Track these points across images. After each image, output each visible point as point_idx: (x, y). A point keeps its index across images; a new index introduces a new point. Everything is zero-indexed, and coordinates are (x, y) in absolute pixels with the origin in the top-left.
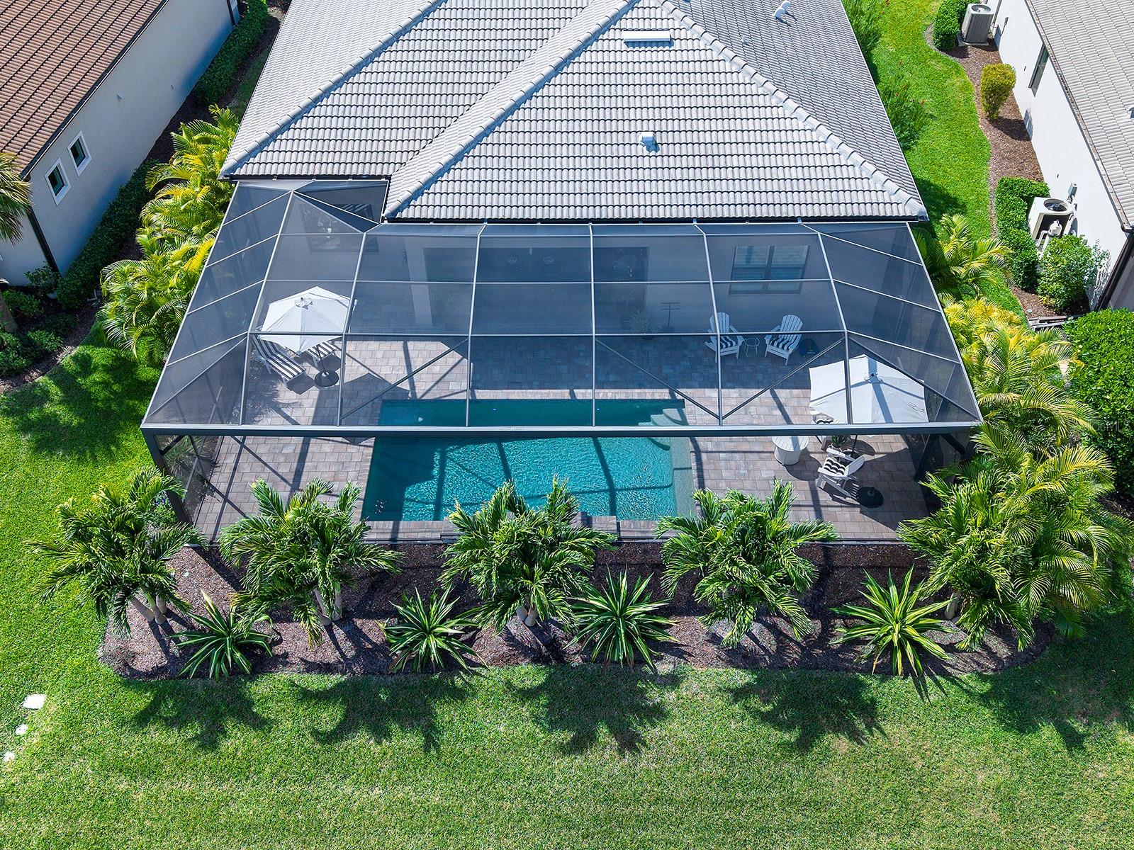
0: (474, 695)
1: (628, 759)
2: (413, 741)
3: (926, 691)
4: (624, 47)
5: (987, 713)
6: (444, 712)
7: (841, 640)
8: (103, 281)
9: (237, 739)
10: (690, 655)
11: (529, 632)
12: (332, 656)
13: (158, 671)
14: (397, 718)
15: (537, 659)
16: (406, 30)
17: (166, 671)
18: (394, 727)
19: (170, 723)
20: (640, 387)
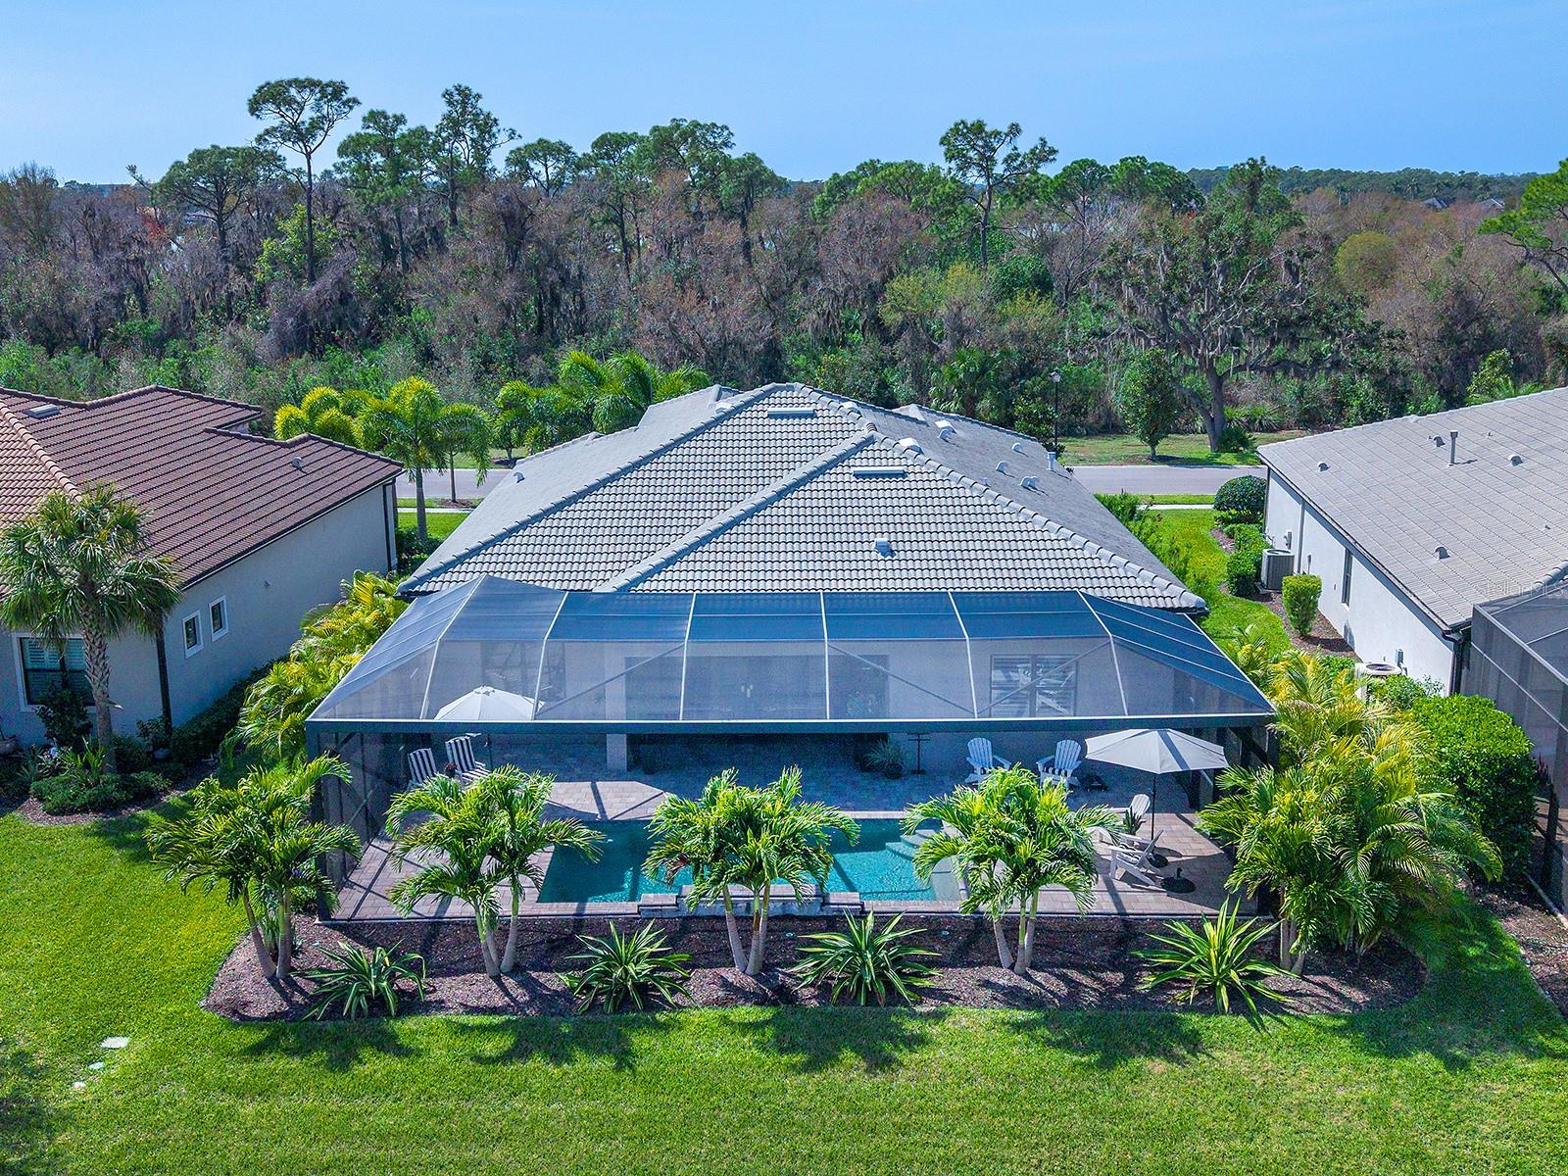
0: (680, 1029)
1: (880, 1078)
2: (605, 1063)
3: (1263, 1026)
4: (853, 479)
5: (1345, 1043)
6: (640, 1041)
7: (1149, 985)
8: (229, 736)
9: (374, 1065)
10: (957, 998)
11: (750, 979)
12: (499, 1000)
13: (275, 1016)
14: (585, 1046)
15: (762, 1001)
16: (614, 477)
17: (287, 1016)
18: (578, 1054)
19: (291, 1052)
20: (886, 810)
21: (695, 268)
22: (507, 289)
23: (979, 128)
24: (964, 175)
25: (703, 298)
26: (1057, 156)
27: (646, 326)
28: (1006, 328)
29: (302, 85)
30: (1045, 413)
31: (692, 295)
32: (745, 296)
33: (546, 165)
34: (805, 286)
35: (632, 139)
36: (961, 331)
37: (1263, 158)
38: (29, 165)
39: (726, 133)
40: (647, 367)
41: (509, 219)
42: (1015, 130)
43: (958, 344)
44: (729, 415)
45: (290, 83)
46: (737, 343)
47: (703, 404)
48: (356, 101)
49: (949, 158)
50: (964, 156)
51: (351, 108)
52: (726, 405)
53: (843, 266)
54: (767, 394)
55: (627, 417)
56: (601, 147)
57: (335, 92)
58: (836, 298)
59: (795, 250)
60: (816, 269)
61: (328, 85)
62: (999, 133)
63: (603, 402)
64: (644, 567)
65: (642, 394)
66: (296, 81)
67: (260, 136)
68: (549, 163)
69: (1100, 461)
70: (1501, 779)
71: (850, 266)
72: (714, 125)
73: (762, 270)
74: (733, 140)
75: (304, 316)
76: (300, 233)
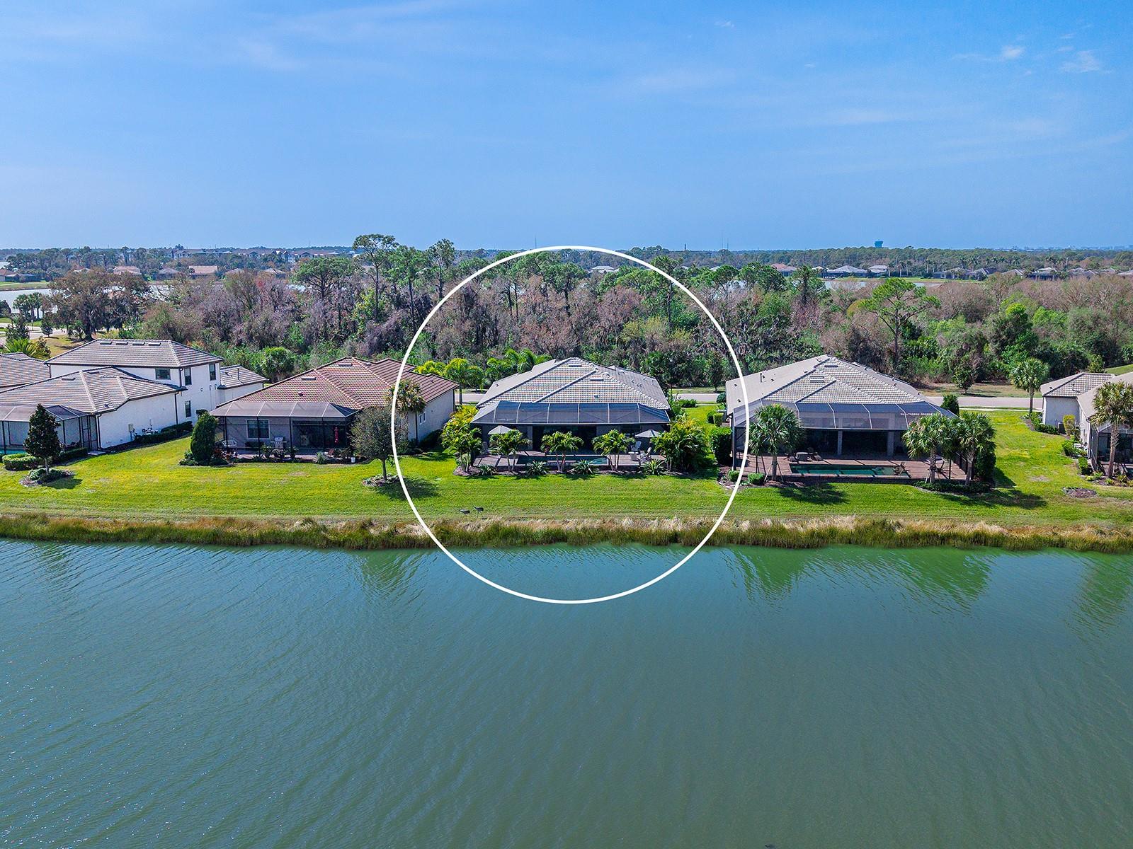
3: (659, 476)
4: (590, 381)
7: (640, 472)
10: (602, 474)
21: (545, 318)
22: (467, 326)
25: (548, 330)
27: (525, 341)
28: (672, 343)
29: (374, 237)
30: (660, 370)
31: (544, 329)
32: (566, 329)
34: (591, 325)
36: (654, 344)
40: (532, 354)
41: (467, 296)
43: (653, 349)
44: (558, 366)
45: (370, 236)
46: (562, 348)
47: (552, 363)
52: (558, 363)
53: (607, 316)
54: (569, 360)
55: (527, 369)
57: (389, 240)
58: (605, 330)
59: (587, 310)
60: (596, 318)
61: (386, 237)
63: (520, 366)
64: (540, 399)
65: (531, 363)
66: (372, 235)
69: (693, 393)
70: (722, 439)
71: (611, 317)
73: (574, 318)
75: (381, 336)
76: (372, 300)
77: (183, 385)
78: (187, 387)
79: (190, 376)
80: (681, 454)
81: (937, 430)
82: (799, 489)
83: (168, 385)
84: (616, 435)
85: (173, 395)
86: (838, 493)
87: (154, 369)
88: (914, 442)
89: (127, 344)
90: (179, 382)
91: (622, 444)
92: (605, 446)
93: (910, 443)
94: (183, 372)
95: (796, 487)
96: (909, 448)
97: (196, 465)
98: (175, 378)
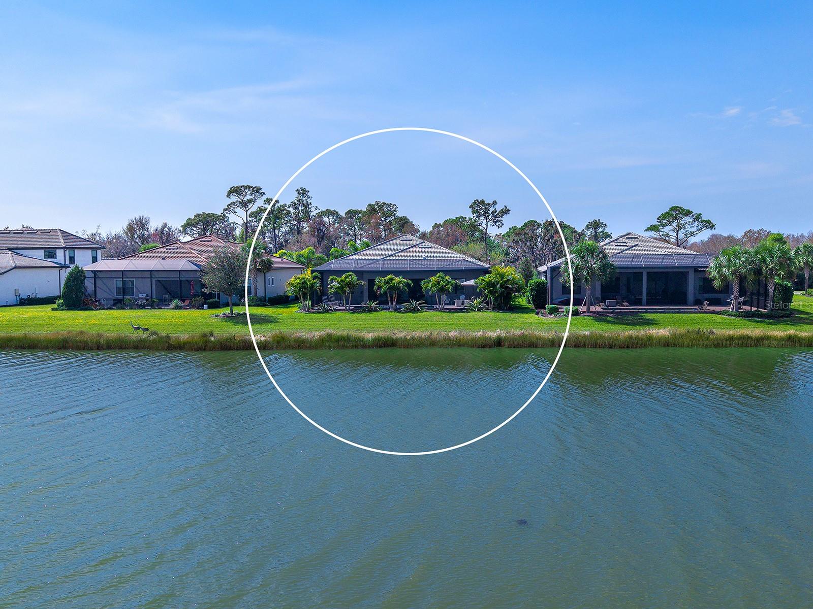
23: (483, 202)
24: (479, 219)
26: (510, 212)
29: (245, 187)
33: (329, 218)
35: (360, 212)
37: (599, 220)
38: (141, 216)
39: (395, 207)
41: (319, 230)
42: (495, 203)
45: (241, 187)
48: (264, 193)
49: (473, 213)
50: (479, 212)
51: (262, 196)
56: (348, 214)
57: (257, 190)
61: (255, 188)
62: (490, 204)
66: (243, 186)
67: (229, 205)
68: (330, 218)
72: (391, 204)
74: (397, 209)
77: (67, 262)
78: (71, 265)
79: (74, 257)
80: (502, 293)
81: (740, 259)
82: (612, 317)
83: (54, 262)
84: (442, 278)
85: (58, 269)
86: (648, 320)
87: (43, 250)
88: (718, 272)
89: (22, 233)
90: (63, 260)
91: (448, 284)
92: (432, 287)
93: (714, 274)
94: (67, 252)
95: (609, 316)
96: (714, 278)
97: (66, 310)
98: (60, 256)
